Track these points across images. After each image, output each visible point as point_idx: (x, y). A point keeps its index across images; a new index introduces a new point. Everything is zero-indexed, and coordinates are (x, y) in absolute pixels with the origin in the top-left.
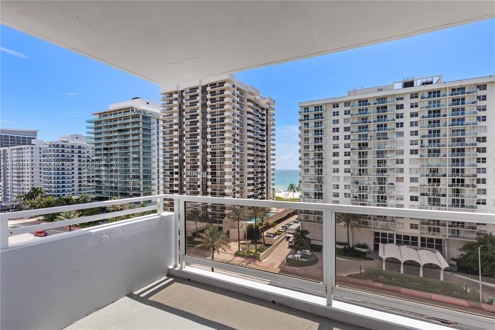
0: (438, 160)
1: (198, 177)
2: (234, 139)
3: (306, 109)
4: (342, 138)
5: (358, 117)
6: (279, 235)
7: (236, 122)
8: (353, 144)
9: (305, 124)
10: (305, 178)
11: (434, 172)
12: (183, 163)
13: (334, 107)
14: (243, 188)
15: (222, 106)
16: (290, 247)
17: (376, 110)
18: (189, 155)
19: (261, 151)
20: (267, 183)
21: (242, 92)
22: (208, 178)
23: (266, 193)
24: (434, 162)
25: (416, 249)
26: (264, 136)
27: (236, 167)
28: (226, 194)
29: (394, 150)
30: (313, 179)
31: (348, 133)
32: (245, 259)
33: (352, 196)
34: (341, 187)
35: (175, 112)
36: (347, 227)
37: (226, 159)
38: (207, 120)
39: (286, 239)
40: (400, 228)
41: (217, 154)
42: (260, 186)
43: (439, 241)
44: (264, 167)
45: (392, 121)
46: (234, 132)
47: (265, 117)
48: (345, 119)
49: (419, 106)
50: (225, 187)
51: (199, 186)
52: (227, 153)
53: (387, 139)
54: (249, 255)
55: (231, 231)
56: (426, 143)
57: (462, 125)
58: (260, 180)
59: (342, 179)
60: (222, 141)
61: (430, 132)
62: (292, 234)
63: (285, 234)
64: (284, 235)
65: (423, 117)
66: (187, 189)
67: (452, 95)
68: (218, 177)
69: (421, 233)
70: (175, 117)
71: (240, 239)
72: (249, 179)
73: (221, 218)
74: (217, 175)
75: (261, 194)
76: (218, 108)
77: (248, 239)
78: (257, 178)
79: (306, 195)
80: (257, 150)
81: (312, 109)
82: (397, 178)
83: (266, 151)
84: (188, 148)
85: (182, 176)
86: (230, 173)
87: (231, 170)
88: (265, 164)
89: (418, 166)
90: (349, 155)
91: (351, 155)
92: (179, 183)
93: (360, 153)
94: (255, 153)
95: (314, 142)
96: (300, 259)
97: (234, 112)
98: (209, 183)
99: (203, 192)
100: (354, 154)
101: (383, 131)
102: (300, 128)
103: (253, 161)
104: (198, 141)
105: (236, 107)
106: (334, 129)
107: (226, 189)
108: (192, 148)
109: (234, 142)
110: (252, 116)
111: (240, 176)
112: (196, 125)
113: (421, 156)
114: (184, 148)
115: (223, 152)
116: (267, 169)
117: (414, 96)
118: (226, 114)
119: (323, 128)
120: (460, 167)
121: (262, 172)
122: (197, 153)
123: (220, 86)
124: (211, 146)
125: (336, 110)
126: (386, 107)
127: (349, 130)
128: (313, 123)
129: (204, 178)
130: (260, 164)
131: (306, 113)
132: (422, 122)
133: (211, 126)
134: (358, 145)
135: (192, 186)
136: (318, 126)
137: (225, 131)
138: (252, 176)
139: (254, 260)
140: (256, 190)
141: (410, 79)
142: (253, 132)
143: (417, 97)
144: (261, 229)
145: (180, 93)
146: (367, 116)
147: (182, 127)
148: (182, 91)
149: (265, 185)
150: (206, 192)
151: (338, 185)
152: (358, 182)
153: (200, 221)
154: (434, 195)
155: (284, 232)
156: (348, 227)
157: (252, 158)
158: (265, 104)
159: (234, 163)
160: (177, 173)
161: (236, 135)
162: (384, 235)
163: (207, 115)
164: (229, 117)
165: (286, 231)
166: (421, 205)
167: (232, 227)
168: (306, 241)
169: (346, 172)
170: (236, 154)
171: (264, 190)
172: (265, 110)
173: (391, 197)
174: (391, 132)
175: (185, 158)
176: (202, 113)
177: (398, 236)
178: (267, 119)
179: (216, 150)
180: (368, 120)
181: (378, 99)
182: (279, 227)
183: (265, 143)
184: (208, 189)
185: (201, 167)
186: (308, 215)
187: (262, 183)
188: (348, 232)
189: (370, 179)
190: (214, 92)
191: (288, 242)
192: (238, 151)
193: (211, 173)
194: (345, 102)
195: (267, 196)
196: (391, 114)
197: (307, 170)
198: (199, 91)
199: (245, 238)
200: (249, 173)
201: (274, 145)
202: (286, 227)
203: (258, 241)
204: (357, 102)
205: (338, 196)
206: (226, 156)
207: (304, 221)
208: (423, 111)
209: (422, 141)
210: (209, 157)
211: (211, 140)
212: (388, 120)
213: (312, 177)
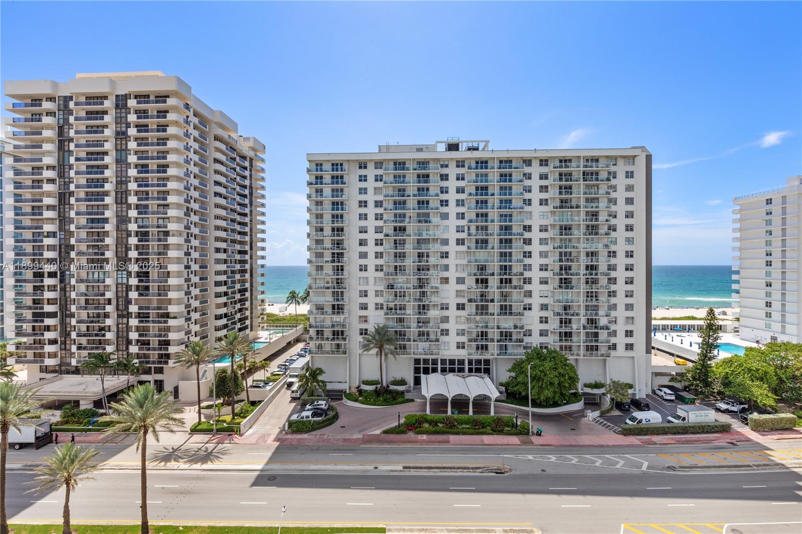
0: (486, 254)
1: (107, 283)
2: (188, 208)
3: (319, 165)
4: (371, 217)
5: (394, 187)
6: (275, 381)
7: (192, 176)
8: (387, 227)
9: (317, 191)
10: (318, 281)
11: (482, 269)
12: (69, 253)
13: (360, 167)
14: (206, 302)
15: (163, 141)
16: (294, 399)
17: (416, 178)
18: (83, 234)
19: (240, 233)
20: (251, 290)
21: (204, 121)
22: (130, 284)
23: (249, 309)
24: (482, 255)
25: (464, 377)
26: (245, 205)
27: (192, 261)
28: (171, 315)
29: (437, 239)
30: (330, 282)
31: (380, 210)
32: (211, 436)
33: (385, 308)
34: (371, 294)
35: (49, 140)
36: (379, 356)
37: (171, 246)
38: (128, 165)
39: (286, 386)
40: (445, 349)
41: (150, 237)
42: (238, 296)
43: (487, 362)
44: (245, 262)
45: (435, 196)
46: (188, 194)
47: (247, 173)
48: (375, 188)
49: (466, 178)
50: (170, 302)
51: (109, 302)
52: (173, 235)
53: (430, 222)
54: (219, 427)
55: (183, 385)
56: (473, 230)
57: (509, 208)
58: (238, 286)
59: (371, 281)
60: (161, 209)
61: (477, 215)
62: (296, 376)
63: (284, 378)
64: (282, 381)
65: (470, 194)
66: (80, 308)
67: (500, 168)
68: (154, 281)
69: (469, 354)
70: (49, 152)
71: (201, 399)
72: (217, 284)
73: (160, 362)
74: (151, 278)
75: (240, 310)
76: (152, 144)
77: (218, 397)
78: (233, 282)
79: (318, 309)
80: (233, 231)
81: (327, 167)
82: (441, 278)
83: (249, 234)
84: (83, 220)
85: (67, 281)
86: (179, 274)
87: (181, 267)
88: (247, 257)
89: (465, 262)
90: (381, 244)
91: (384, 244)
92: (58, 297)
93: (395, 240)
94: (229, 236)
95: (330, 222)
96: (310, 418)
97: (187, 156)
98: (133, 295)
99: (120, 313)
100: (388, 243)
101: (425, 211)
102: (309, 197)
103: (225, 251)
104: (106, 207)
105: (191, 147)
106: (360, 202)
107: (170, 304)
108: (92, 221)
109: (187, 214)
110: (223, 169)
111: (201, 279)
112: (102, 173)
113: (469, 248)
114: (71, 221)
115: (164, 232)
116: (251, 265)
117: (460, 164)
118: (171, 158)
119: (344, 200)
120: (507, 264)
121: (243, 272)
122: (104, 232)
123: (157, 102)
124: (136, 218)
125: (363, 172)
126: (428, 176)
127: (381, 206)
128: (330, 190)
129: (122, 284)
130: (238, 257)
131: (319, 173)
132: (469, 201)
133: (136, 180)
134: (393, 228)
135: (91, 302)
136: (337, 196)
137: (168, 192)
138: (223, 278)
139: (229, 435)
140: (231, 304)
141: (455, 141)
142: (225, 198)
143: (463, 166)
144: (242, 374)
145: (62, 102)
146: (404, 186)
147: (66, 175)
148: (65, 97)
149: (248, 294)
150: (125, 313)
151: (366, 291)
152: (392, 286)
153: (113, 372)
154: (482, 300)
155: (283, 374)
156: (381, 355)
157: (223, 245)
158: (247, 149)
159: (188, 254)
160: (52, 275)
161: (192, 201)
162: (426, 361)
163: (129, 157)
164: (177, 165)
165: (285, 373)
166: (469, 315)
167: (185, 378)
168: (319, 385)
169: (377, 270)
170: (192, 236)
171: (246, 302)
172: (248, 159)
173: (434, 305)
174: (434, 212)
175: (73, 241)
176: (117, 150)
177: (443, 361)
178: (251, 175)
179: (147, 227)
180: (407, 193)
181: (419, 163)
182: (274, 367)
183: (247, 220)
184: (130, 306)
185: (113, 261)
186: (323, 342)
187: (242, 291)
188: (381, 363)
189: (409, 281)
190: (145, 111)
191: (290, 392)
192: (195, 230)
193: (138, 275)
194: (376, 161)
195: (251, 313)
196: (434, 186)
197: (320, 268)
198: (108, 104)
199: (211, 395)
200: (218, 273)
201: (263, 223)
202: (285, 365)
203: (236, 398)
204: (392, 163)
205: (366, 308)
206: (171, 240)
207: (316, 353)
208: (470, 185)
209: (469, 227)
210: (133, 241)
211: (137, 207)
212: (431, 194)
213: (329, 279)
